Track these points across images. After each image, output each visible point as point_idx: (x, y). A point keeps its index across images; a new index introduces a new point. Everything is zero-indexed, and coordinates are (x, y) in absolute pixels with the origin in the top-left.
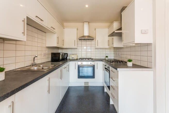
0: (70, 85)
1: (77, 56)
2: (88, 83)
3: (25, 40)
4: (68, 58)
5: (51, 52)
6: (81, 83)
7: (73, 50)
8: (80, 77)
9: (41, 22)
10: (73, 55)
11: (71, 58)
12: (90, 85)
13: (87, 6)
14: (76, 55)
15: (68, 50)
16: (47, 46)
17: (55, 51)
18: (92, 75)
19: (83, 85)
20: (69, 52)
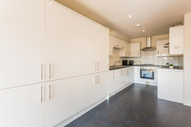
0: (135, 82)
1: (141, 63)
2: (148, 82)
3: (113, 55)
4: (134, 64)
5: (122, 60)
6: (144, 82)
7: (137, 58)
8: (142, 77)
9: (118, 46)
10: (137, 62)
11: (135, 64)
12: (150, 84)
13: (144, 31)
14: (139, 62)
15: (134, 58)
16: (120, 56)
17: (125, 59)
18: (152, 77)
19: (145, 83)
20: (134, 60)
